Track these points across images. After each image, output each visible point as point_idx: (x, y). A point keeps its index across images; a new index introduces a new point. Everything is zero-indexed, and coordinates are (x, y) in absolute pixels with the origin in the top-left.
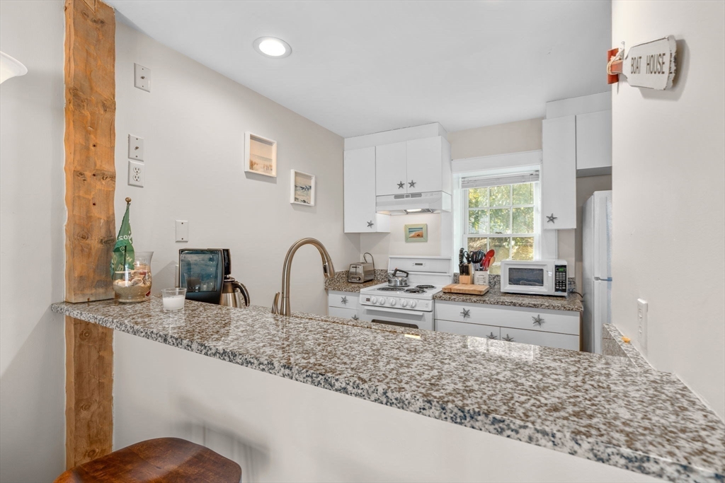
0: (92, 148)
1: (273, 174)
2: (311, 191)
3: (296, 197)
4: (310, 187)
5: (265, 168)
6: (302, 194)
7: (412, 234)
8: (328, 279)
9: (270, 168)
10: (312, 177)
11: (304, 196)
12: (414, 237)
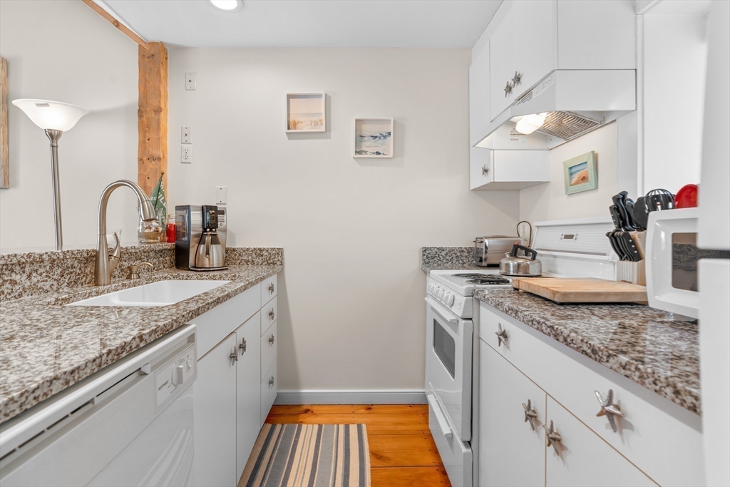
0: (147, 141)
1: (323, 129)
2: (391, 138)
3: (364, 149)
4: (389, 133)
5: (313, 124)
6: (374, 144)
7: (576, 178)
8: (424, 255)
9: (319, 123)
10: (390, 120)
11: (377, 146)
12: (577, 183)
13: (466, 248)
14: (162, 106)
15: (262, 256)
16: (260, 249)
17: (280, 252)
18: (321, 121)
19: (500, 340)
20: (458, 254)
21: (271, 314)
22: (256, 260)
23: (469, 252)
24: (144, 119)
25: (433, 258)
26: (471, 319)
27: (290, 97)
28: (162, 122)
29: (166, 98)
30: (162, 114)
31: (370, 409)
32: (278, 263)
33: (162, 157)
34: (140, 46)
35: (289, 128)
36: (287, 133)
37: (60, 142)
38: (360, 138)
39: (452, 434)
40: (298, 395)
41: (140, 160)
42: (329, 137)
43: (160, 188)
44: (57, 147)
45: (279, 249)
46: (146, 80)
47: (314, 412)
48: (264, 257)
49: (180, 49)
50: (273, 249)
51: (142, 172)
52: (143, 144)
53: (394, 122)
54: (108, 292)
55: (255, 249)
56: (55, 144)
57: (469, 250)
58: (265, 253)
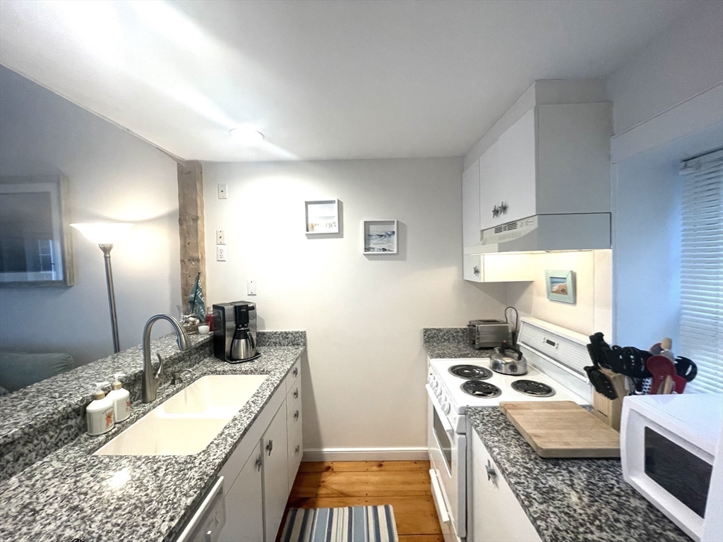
0: (187, 245)
1: (336, 230)
2: (395, 237)
3: (371, 246)
4: (394, 232)
5: (328, 226)
6: (380, 242)
7: (556, 288)
8: (425, 336)
9: (333, 225)
10: (394, 222)
11: (383, 244)
12: (556, 292)
13: (460, 329)
14: (199, 215)
15: (288, 338)
16: (286, 333)
17: (303, 335)
18: (334, 223)
19: (489, 477)
20: (454, 334)
21: (296, 394)
22: (283, 342)
23: (463, 333)
24: (185, 227)
25: (432, 338)
26: (465, 434)
27: (307, 203)
28: (200, 228)
29: (202, 206)
30: (199, 222)
31: (381, 465)
32: (302, 344)
33: (200, 258)
34: (178, 164)
35: (307, 230)
36: (306, 235)
37: (112, 253)
38: (368, 237)
39: (450, 521)
40: (321, 454)
41: (182, 261)
42: (342, 237)
43: (197, 285)
44: (109, 257)
45: (302, 332)
46: (184, 194)
47: (335, 470)
48: (289, 339)
49: (212, 164)
50: (297, 333)
51: (184, 272)
52: (184, 248)
53: (398, 222)
54: (154, 407)
55: (281, 333)
56: (108, 255)
57: (464, 331)
58: (290, 336)
